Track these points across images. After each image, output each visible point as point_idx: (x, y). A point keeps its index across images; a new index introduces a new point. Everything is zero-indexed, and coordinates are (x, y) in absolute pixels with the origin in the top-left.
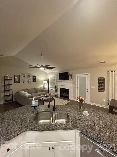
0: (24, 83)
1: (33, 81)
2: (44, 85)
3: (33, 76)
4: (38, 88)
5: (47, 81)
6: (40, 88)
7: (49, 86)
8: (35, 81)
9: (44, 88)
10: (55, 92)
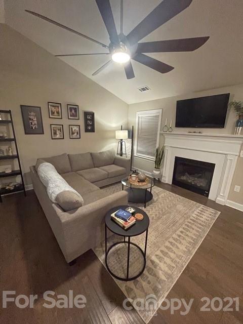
0: (58, 136)
1: (87, 130)
2: (120, 145)
3: (86, 114)
4: (101, 151)
5: (129, 132)
6: (109, 151)
7: (135, 148)
8: (93, 130)
9: (119, 152)
10: (155, 168)
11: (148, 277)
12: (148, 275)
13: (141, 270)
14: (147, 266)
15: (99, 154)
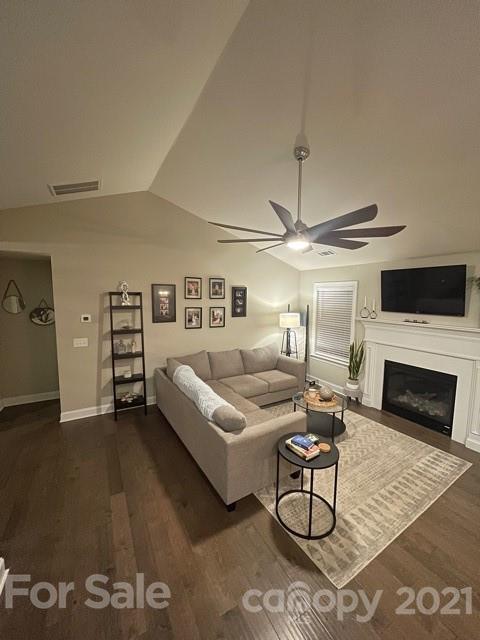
0: (194, 324)
1: (235, 314)
3: (235, 290)
5: (301, 315)
7: (312, 341)
8: (243, 314)
9: (285, 349)
10: (350, 378)
11: (339, 540)
12: (339, 536)
13: (328, 529)
14: (338, 527)
15: (252, 353)
